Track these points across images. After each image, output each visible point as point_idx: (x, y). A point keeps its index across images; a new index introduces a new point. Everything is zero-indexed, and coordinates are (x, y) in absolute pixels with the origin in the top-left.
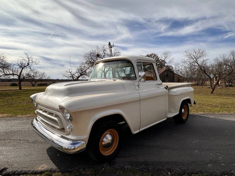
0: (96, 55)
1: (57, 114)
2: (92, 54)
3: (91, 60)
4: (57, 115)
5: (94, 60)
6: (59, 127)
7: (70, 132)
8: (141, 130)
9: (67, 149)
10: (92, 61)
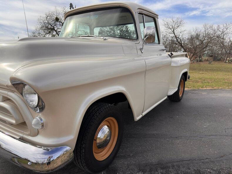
0: (55, 19)
1: (8, 95)
2: (49, 18)
3: (47, 25)
4: (7, 98)
5: (51, 26)
6: (14, 122)
7: (40, 131)
9: (36, 164)
10: (50, 26)
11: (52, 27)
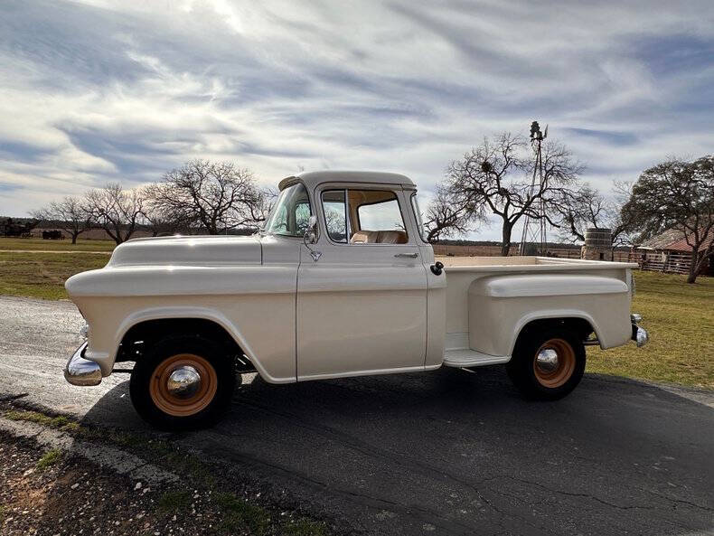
2: (472, 164)
8: (301, 378)
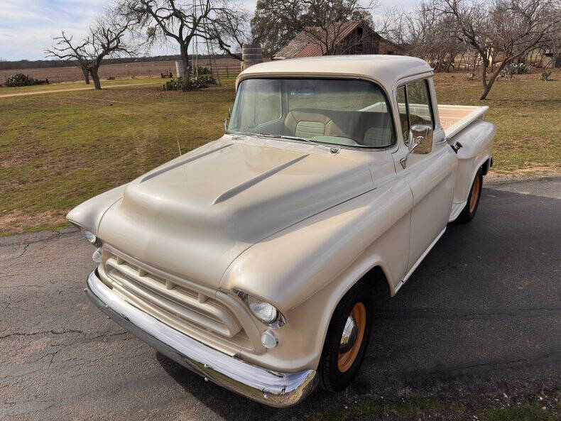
11: (145, 7)
